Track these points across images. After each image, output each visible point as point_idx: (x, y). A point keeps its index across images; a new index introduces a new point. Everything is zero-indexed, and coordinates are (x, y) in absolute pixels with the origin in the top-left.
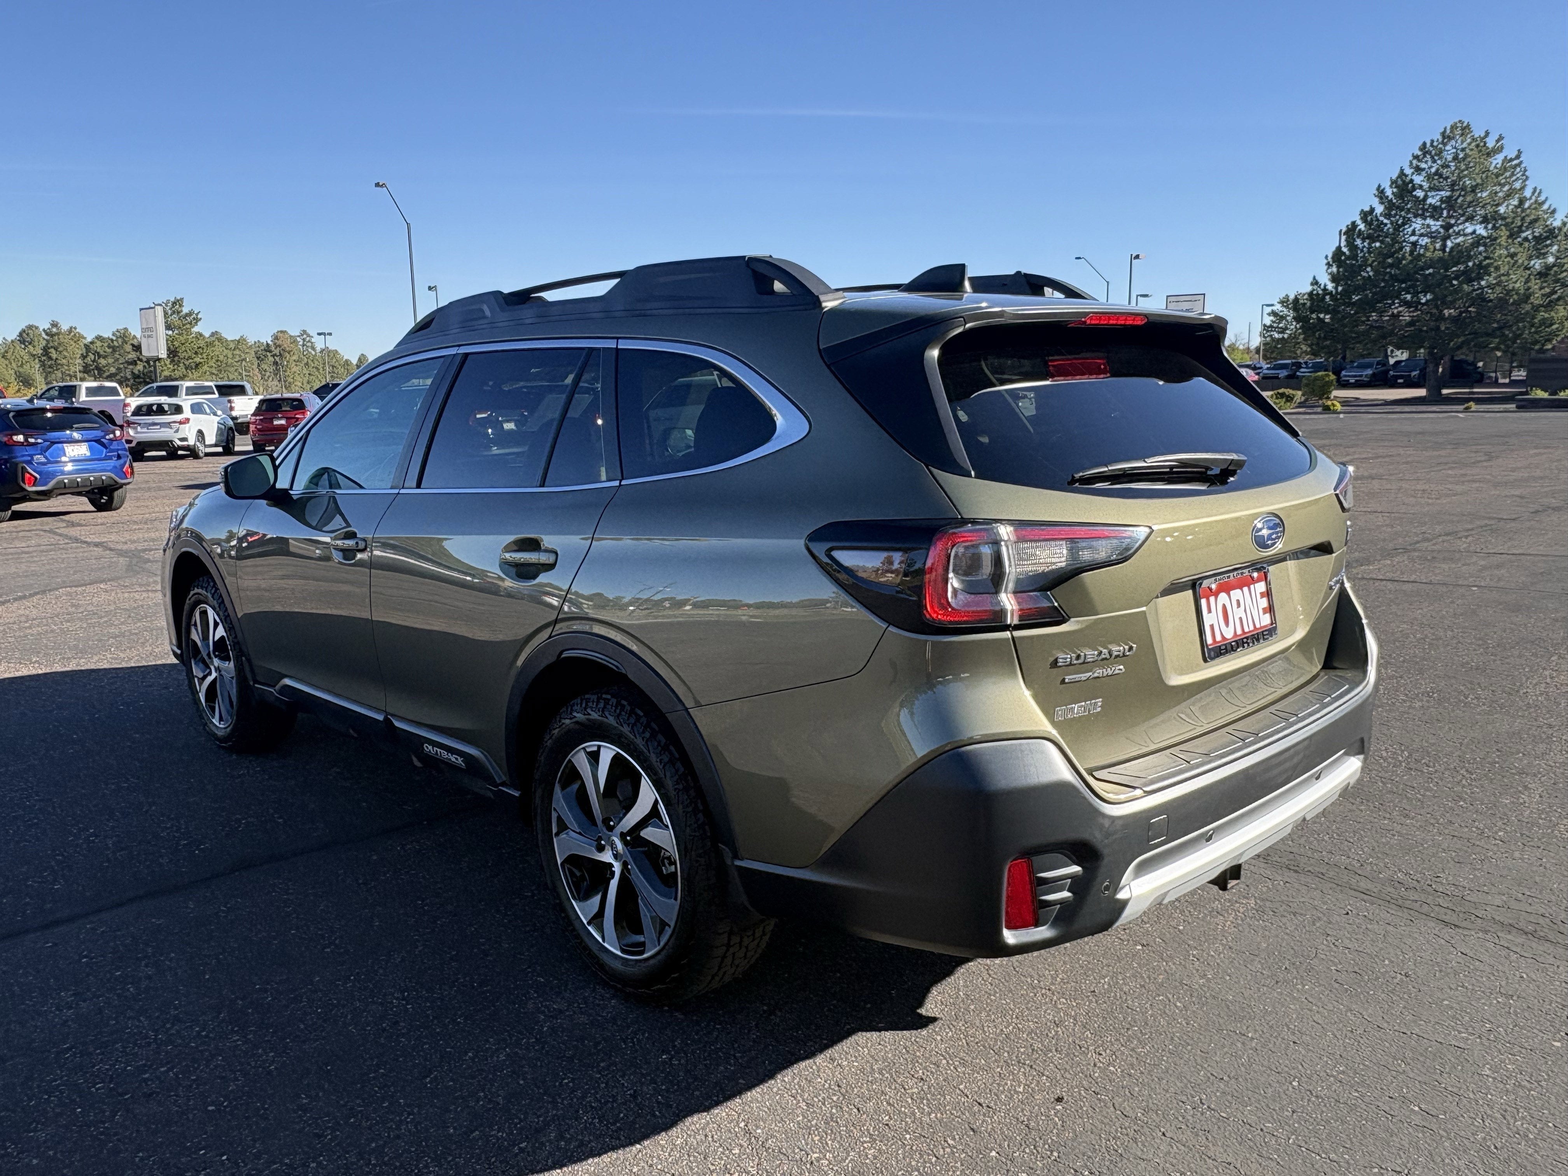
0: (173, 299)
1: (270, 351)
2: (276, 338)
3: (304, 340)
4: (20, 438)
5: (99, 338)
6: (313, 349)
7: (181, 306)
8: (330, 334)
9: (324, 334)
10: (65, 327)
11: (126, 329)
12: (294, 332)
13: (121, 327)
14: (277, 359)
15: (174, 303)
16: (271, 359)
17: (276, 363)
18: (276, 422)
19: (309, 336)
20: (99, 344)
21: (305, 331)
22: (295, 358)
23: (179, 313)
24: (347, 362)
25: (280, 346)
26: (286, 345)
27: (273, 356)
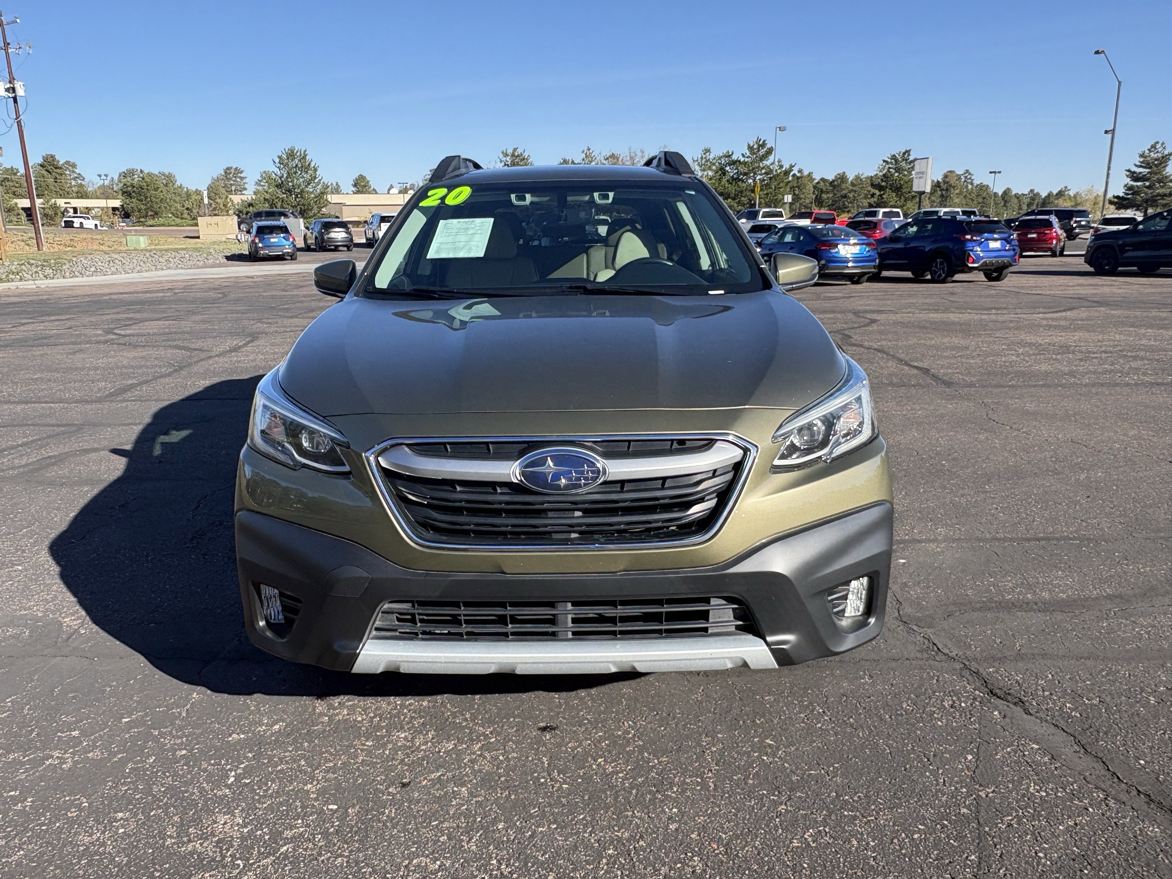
0: (904, 151)
1: (940, 187)
2: (946, 176)
3: (966, 177)
4: (968, 237)
5: (823, 180)
6: (972, 184)
7: (909, 155)
8: (999, 172)
9: (995, 172)
10: (806, 173)
11: (844, 173)
12: (960, 171)
13: (841, 172)
14: (944, 192)
15: (904, 153)
16: (939, 193)
17: (942, 196)
18: (1029, 236)
19: (970, 174)
20: (822, 184)
21: (967, 171)
22: (957, 191)
23: (907, 160)
24: (996, 194)
25: (948, 183)
26: (953, 181)
27: (941, 190)
